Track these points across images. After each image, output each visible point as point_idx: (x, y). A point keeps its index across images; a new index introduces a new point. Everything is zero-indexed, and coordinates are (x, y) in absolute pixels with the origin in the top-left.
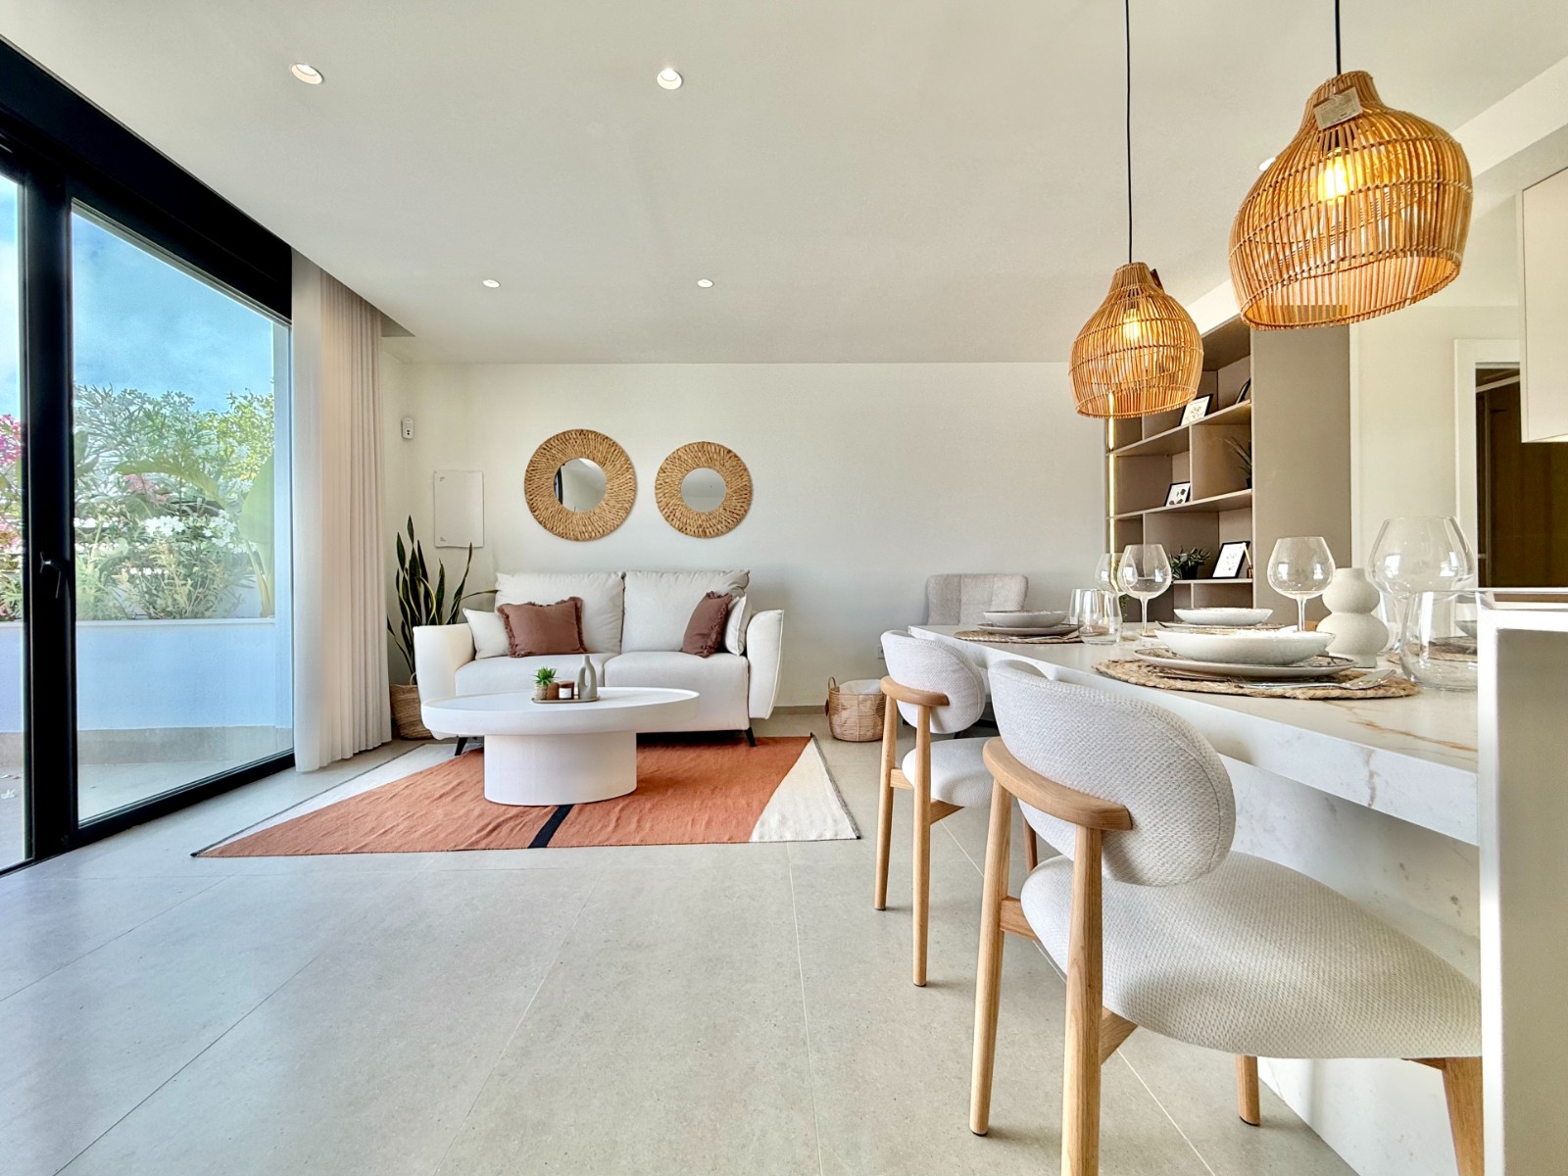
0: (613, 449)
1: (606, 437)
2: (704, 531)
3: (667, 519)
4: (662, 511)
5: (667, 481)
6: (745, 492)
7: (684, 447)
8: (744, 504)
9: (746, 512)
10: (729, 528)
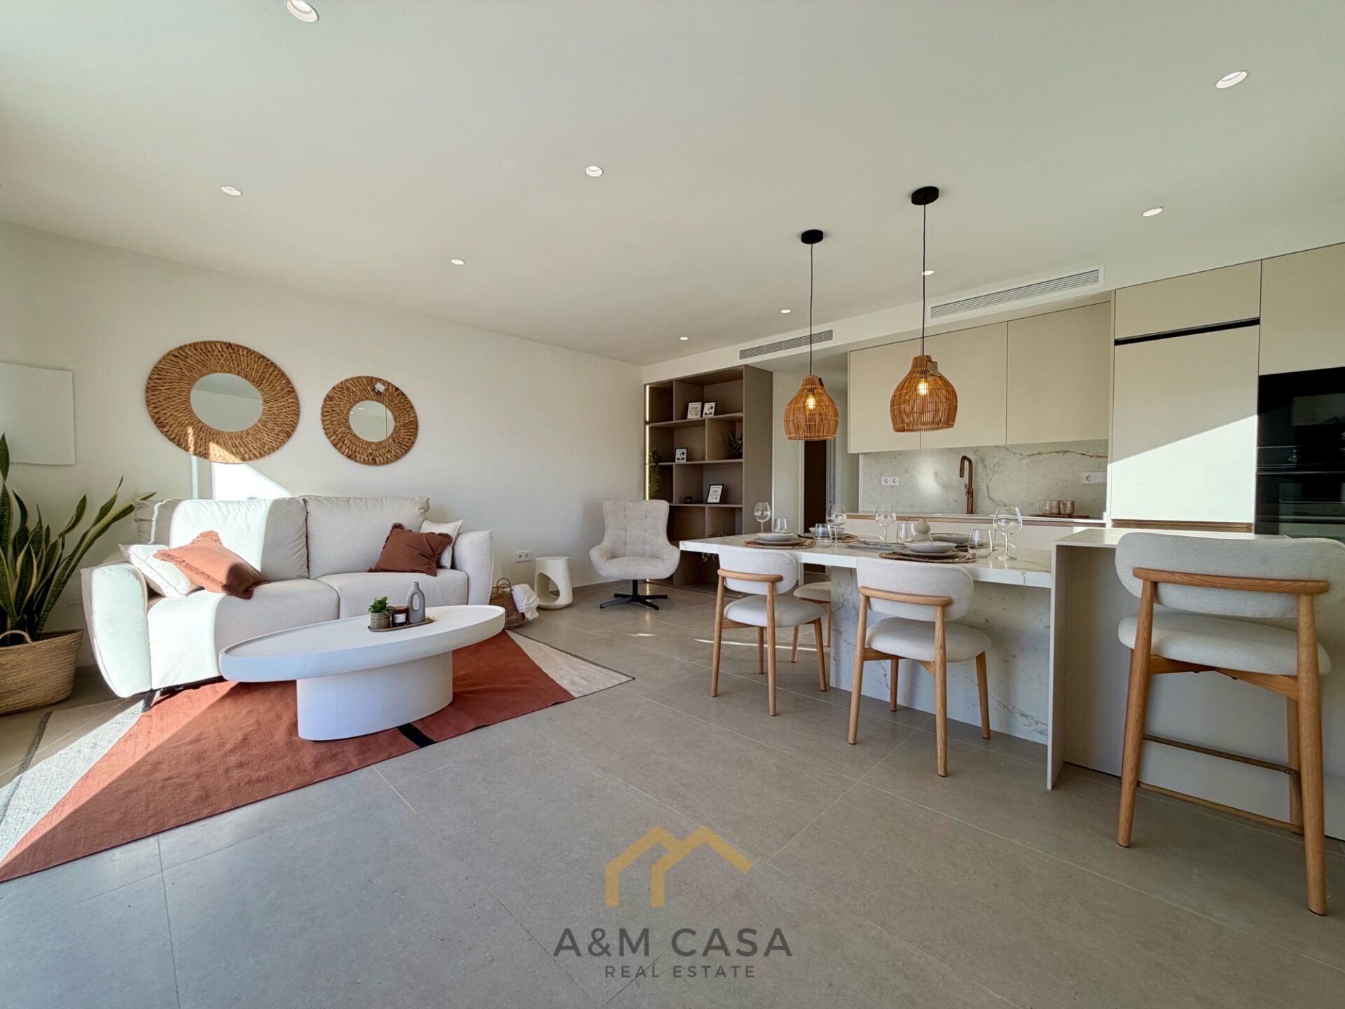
0: (271, 370)
1: (263, 357)
2: (374, 459)
3: (335, 445)
4: (329, 438)
5: (335, 409)
6: (413, 427)
7: (352, 379)
8: (411, 437)
9: (413, 443)
10: (397, 458)
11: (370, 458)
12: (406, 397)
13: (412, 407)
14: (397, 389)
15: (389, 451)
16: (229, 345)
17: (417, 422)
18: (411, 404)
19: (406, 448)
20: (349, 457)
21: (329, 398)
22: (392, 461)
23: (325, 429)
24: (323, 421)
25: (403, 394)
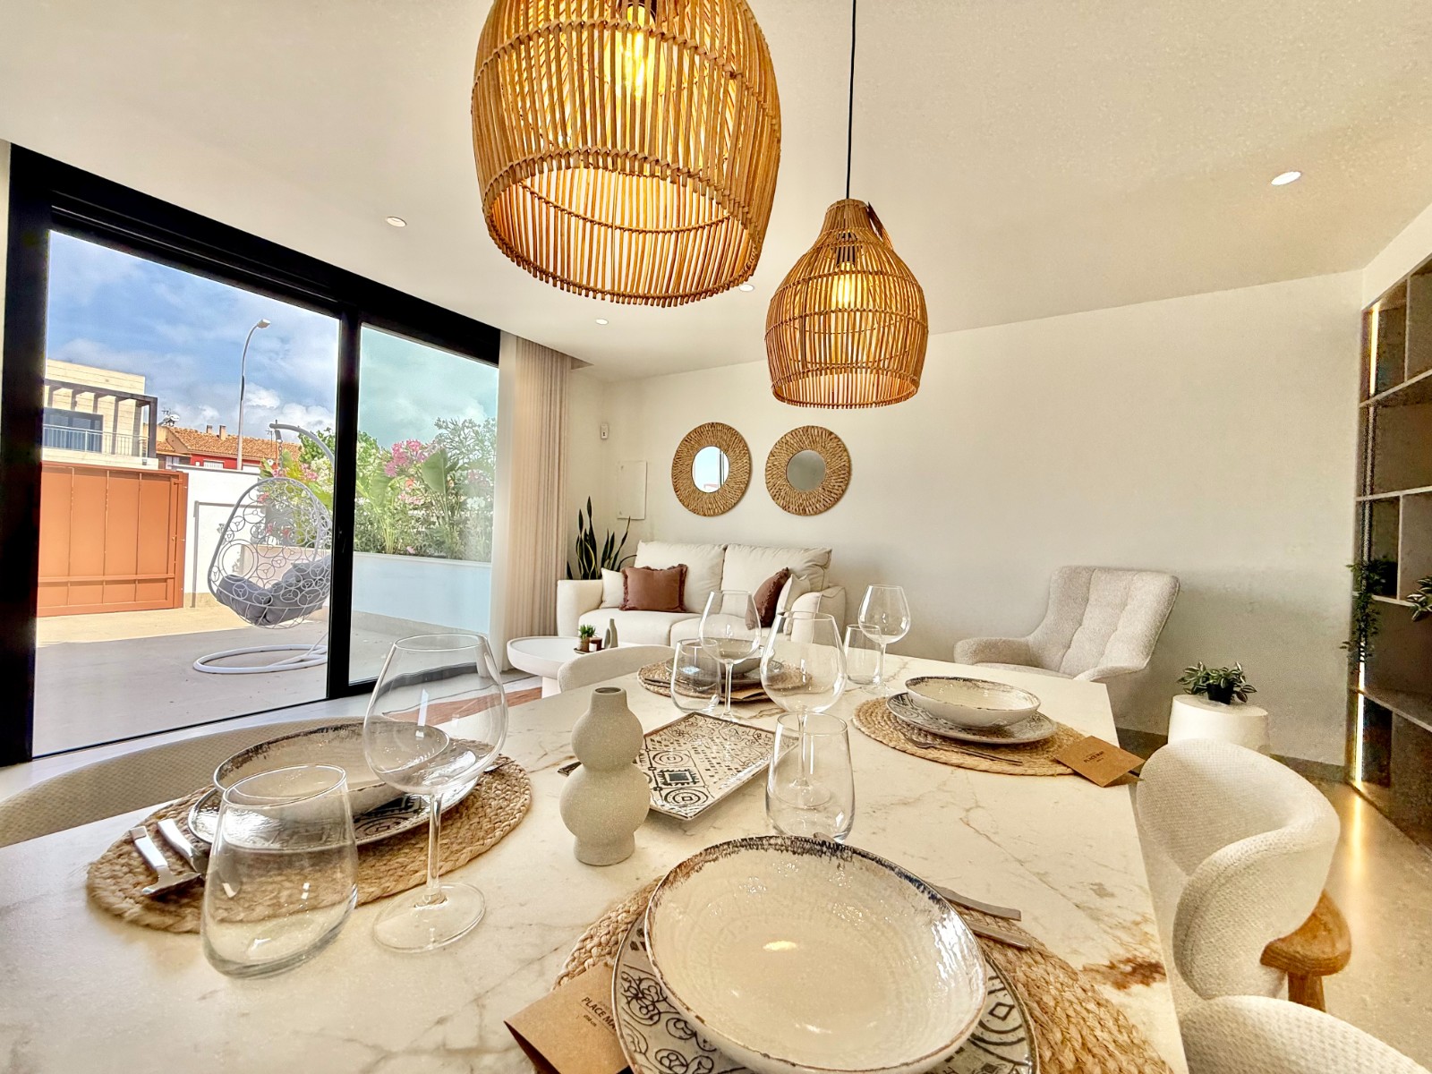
0: (735, 437)
1: (731, 428)
2: (804, 510)
3: (773, 497)
4: (769, 491)
5: (775, 463)
6: (843, 472)
7: (791, 433)
8: (841, 484)
9: (844, 491)
10: (828, 509)
11: (801, 508)
12: (840, 440)
13: (846, 450)
14: (831, 433)
15: (819, 501)
16: (712, 425)
17: (850, 467)
18: (844, 446)
19: (835, 496)
20: (784, 508)
21: (772, 454)
22: (821, 512)
23: (767, 483)
24: (766, 475)
25: (836, 437)
